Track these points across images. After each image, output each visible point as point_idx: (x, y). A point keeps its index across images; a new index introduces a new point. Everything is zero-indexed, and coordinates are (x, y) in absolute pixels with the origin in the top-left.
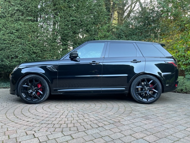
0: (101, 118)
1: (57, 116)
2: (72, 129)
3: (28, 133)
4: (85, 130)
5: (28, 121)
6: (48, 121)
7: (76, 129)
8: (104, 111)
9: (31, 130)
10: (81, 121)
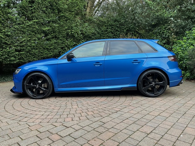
1: (69, 107)
2: (95, 116)
3: (55, 125)
4: (107, 115)
5: (43, 115)
6: (64, 112)
7: (98, 115)
9: (56, 122)
10: (96, 109)
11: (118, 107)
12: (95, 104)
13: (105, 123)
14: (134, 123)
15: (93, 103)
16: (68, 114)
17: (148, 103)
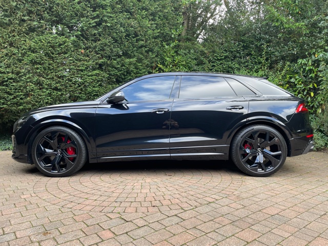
0: (205, 190)
1: (135, 191)
2: (172, 207)
3: (111, 217)
4: (192, 208)
5: (96, 200)
6: (127, 198)
7: (177, 207)
8: (201, 180)
9: (112, 212)
10: (178, 196)
11: (213, 196)
12: (177, 189)
13: (184, 220)
14: (230, 223)
15: (175, 187)
16: (132, 202)
17: (266, 193)
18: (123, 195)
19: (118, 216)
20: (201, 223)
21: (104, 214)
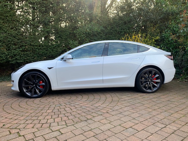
0: (89, 110)
1: (43, 111)
2: (60, 124)
7: (64, 123)
8: (91, 102)
9: (15, 128)
10: (69, 114)
11: (92, 114)
12: (71, 109)
13: (62, 134)
14: (94, 136)
15: (71, 108)
16: (34, 120)
17: (130, 111)
18: (33, 115)
19: (17, 131)
20: (73, 136)
21: (9, 129)
